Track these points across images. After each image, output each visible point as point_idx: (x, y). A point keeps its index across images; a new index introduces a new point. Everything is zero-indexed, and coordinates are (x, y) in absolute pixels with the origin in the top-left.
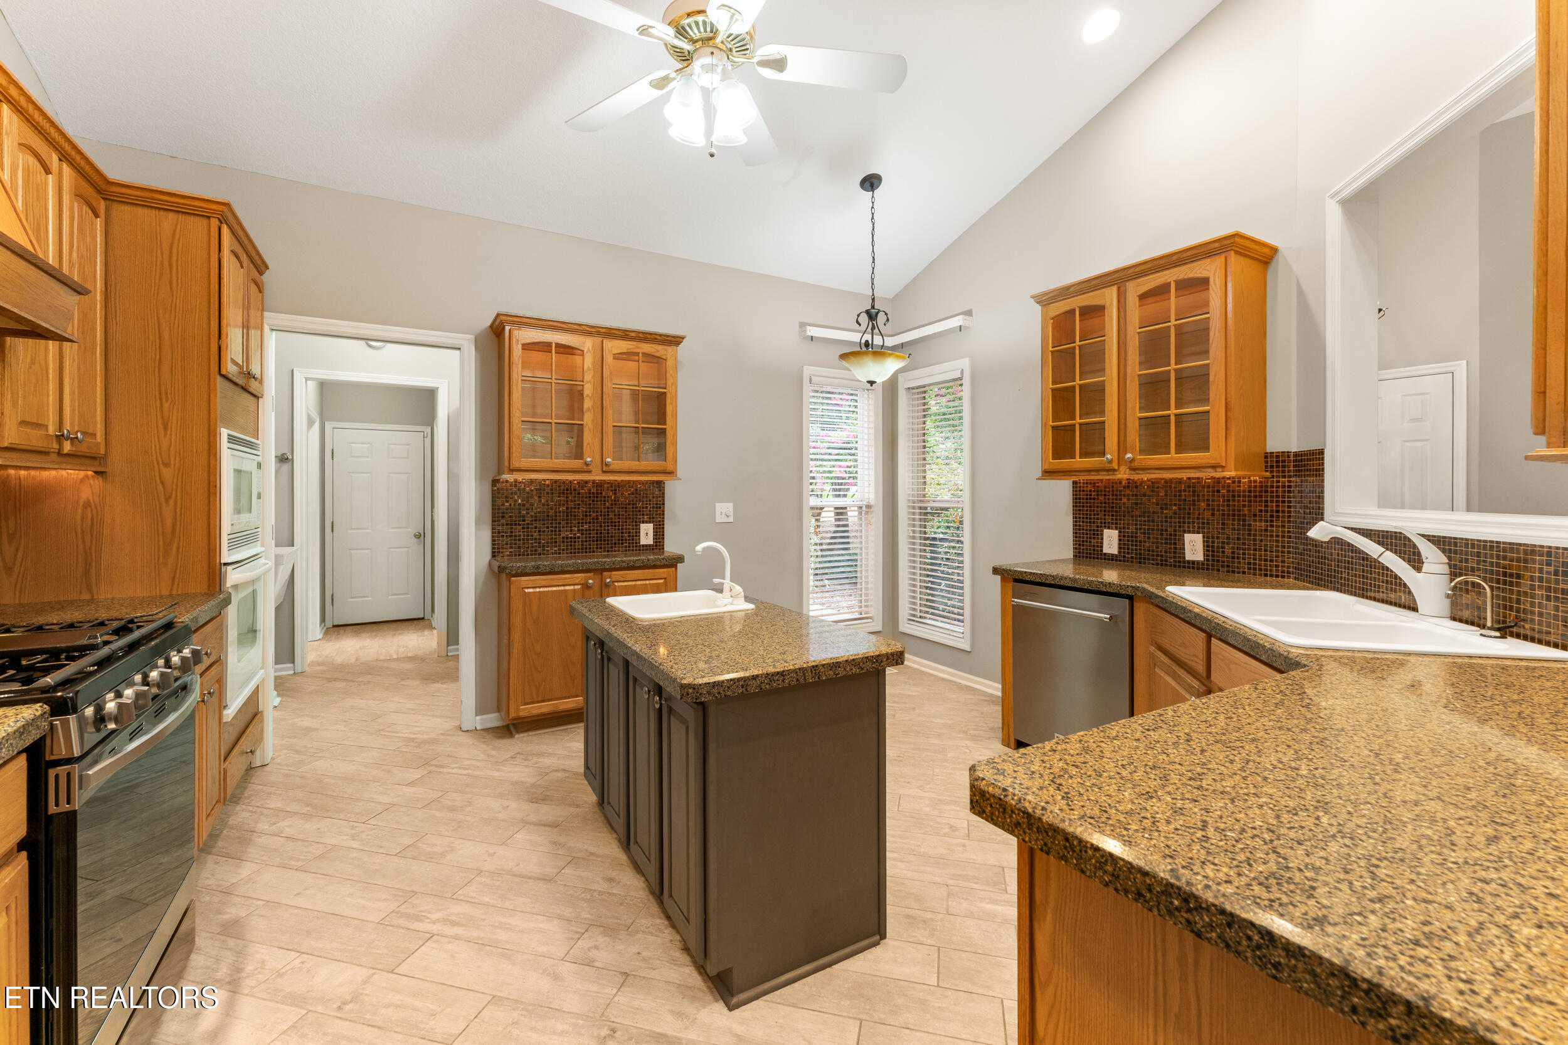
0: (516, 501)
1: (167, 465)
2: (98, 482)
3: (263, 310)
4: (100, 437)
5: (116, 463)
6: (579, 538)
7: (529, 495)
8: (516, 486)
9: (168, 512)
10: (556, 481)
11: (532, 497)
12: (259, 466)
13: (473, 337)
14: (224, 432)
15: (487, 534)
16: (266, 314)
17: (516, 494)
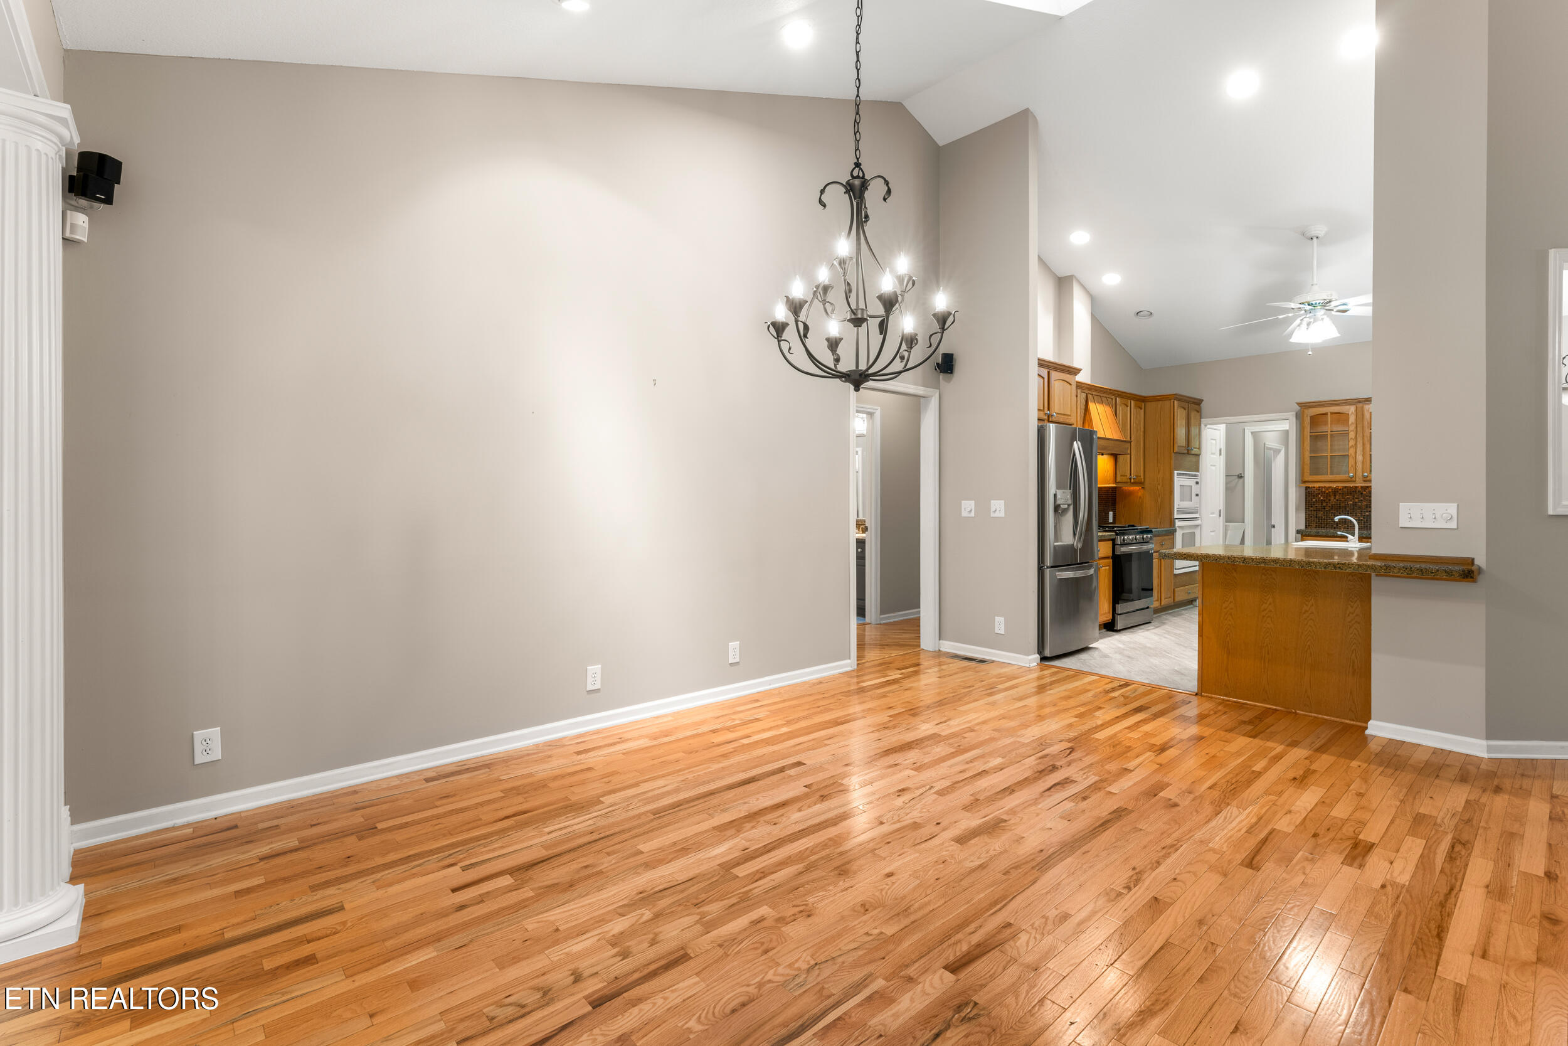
0: (1320, 498)
1: (1159, 484)
2: (1142, 491)
3: (1201, 418)
4: (1142, 477)
5: (1147, 485)
6: (1362, 520)
7: (1329, 495)
8: (1319, 490)
9: (1159, 500)
10: (1345, 487)
11: (1330, 496)
12: (1197, 483)
13: (1295, 413)
14: (1176, 472)
15: (1303, 516)
16: (1202, 420)
17: (1319, 494)
